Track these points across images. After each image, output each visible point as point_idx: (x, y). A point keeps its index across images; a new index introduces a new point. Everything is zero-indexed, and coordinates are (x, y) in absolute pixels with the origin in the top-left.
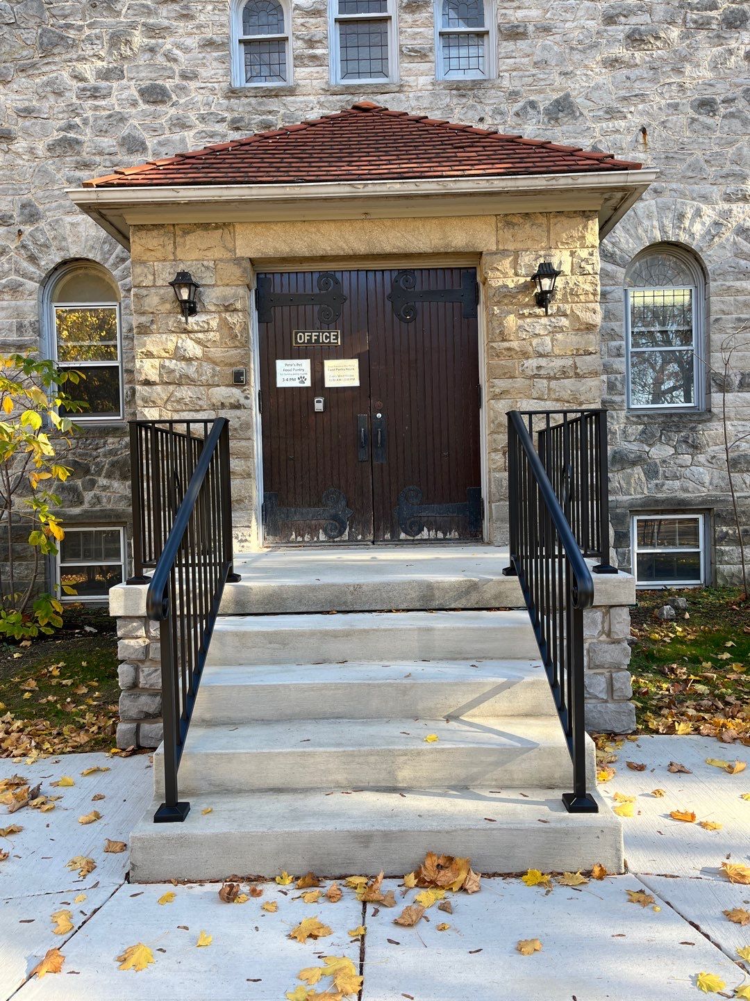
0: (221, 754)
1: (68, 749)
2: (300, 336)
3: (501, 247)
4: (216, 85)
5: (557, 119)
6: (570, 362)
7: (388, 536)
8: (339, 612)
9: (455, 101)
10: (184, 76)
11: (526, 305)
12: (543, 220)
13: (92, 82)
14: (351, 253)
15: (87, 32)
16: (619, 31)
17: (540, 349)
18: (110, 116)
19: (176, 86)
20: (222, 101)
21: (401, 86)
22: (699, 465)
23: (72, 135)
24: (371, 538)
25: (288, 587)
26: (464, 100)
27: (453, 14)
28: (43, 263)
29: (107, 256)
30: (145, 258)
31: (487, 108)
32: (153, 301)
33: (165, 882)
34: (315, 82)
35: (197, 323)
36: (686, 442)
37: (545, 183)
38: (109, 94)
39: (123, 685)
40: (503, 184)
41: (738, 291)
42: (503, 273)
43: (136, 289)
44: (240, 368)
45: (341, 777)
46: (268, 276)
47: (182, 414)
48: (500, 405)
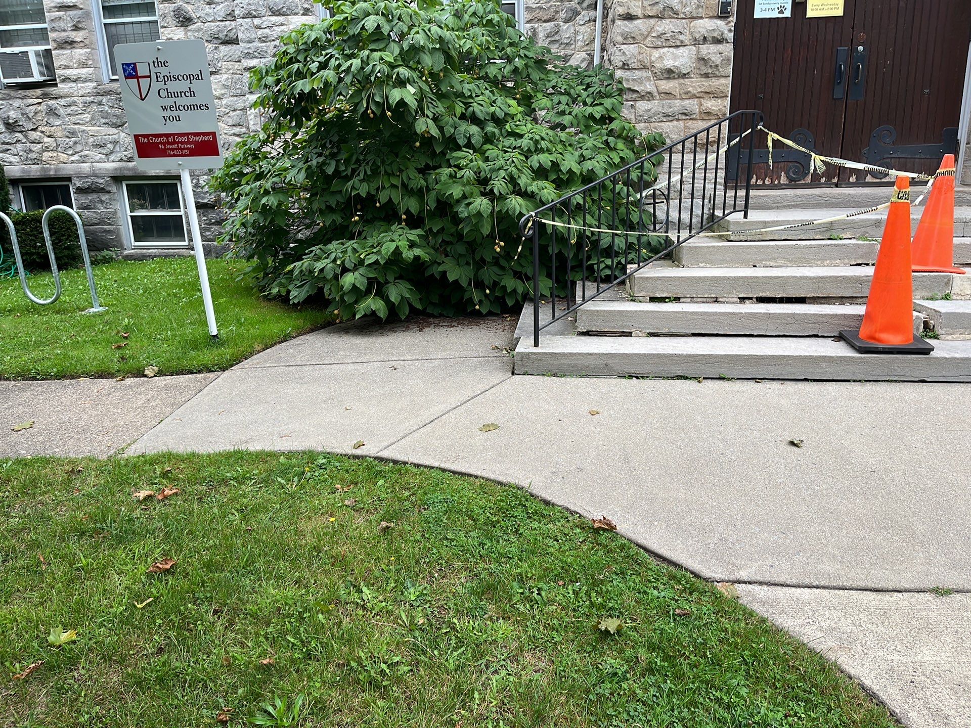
7: (853, 178)
24: (836, 181)
47: (662, 50)
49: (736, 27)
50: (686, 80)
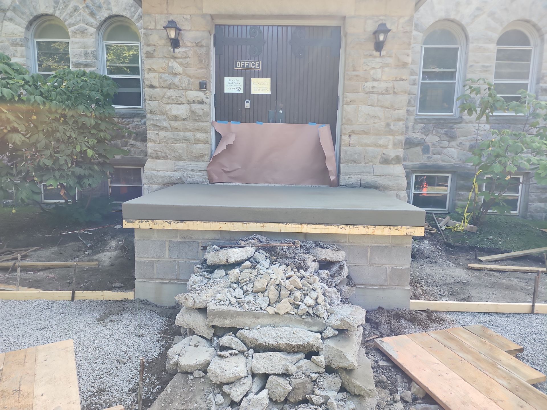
2: (239, 63)
3: (357, 13)
6: (390, 85)
11: (369, 50)
14: (269, 14)
17: (375, 77)
22: (452, 147)
28: (98, 17)
29: (133, 14)
30: (150, 12)
32: (154, 38)
35: (180, 53)
36: (446, 134)
41: (485, 49)
43: (145, 30)
44: (204, 80)
46: (221, 27)
47: (171, 105)
48: (349, 109)
49: (215, 96)
50: (186, 122)
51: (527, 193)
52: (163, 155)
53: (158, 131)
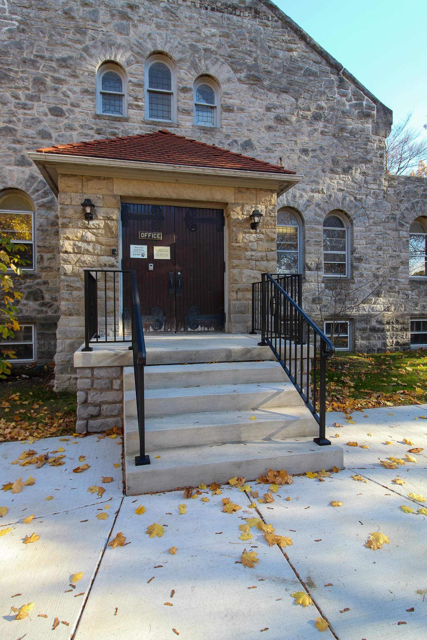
0: (160, 431)
1: (48, 435)
2: (143, 234)
3: (236, 201)
4: (89, 112)
5: (246, 149)
6: (264, 254)
7: (182, 329)
8: (188, 363)
9: (202, 135)
10: (72, 105)
11: (247, 228)
12: (254, 192)
13: (23, 99)
14: (169, 197)
15: (21, 75)
16: (272, 115)
17: (252, 248)
18: (33, 119)
19: (69, 109)
20: (92, 119)
21: (178, 125)
23: (11, 126)
24: (175, 330)
25: (165, 352)
26: (206, 135)
27: (200, 97)
29: (29, 188)
30: (66, 190)
31: (216, 140)
32: (70, 212)
33: (145, 494)
34: (138, 117)
35: (93, 225)
37: (259, 175)
38: (32, 108)
39: (79, 402)
40: (241, 174)
41: (316, 229)
42: (237, 213)
43: (61, 206)
44: (114, 247)
45: (215, 438)
46: (127, 205)
48: (235, 271)
49: (123, 261)
51: (353, 333)
52: (76, 312)
53: (72, 291)
